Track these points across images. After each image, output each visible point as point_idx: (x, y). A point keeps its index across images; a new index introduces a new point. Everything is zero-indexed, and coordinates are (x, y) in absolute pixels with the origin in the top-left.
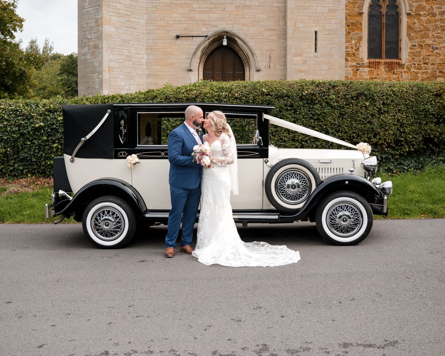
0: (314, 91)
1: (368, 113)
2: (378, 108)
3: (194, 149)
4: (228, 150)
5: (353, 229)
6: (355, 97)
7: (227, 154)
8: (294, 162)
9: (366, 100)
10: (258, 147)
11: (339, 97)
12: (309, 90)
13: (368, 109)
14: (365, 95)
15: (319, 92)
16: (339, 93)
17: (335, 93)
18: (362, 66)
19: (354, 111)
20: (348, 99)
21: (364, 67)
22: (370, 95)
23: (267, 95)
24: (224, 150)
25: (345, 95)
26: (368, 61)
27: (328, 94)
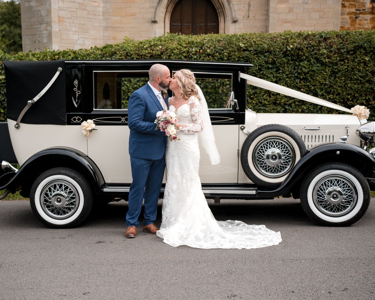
0: (301, 44)
1: (367, 70)
3: (157, 116)
4: (197, 116)
5: (345, 208)
6: (352, 50)
7: (196, 120)
8: (275, 128)
9: (366, 54)
10: (233, 112)
11: (331, 52)
12: (295, 44)
13: (367, 66)
14: (365, 49)
15: (306, 46)
16: (331, 47)
17: (327, 47)
18: (364, 12)
19: (349, 69)
20: (342, 53)
21: (366, 14)
22: (370, 47)
23: (244, 50)
24: (192, 116)
25: (339, 49)
26: (371, 6)
27: (318, 48)
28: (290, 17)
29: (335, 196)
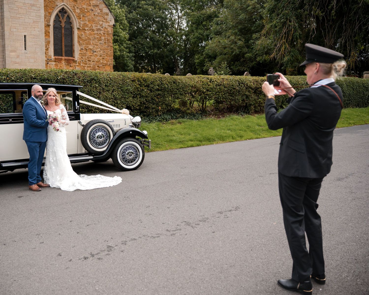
0: (64, 76)
1: (97, 91)
2: (102, 88)
5: (134, 160)
6: (89, 81)
9: (96, 83)
10: (74, 113)
11: (79, 81)
12: (61, 76)
13: (97, 89)
14: (95, 80)
15: (67, 77)
16: (80, 78)
17: (78, 78)
18: (51, 60)
19: (89, 90)
20: (85, 82)
21: (52, 62)
22: (98, 80)
25: (83, 80)
26: (54, 58)
27: (73, 79)
28: (18, 60)
29: (130, 155)
